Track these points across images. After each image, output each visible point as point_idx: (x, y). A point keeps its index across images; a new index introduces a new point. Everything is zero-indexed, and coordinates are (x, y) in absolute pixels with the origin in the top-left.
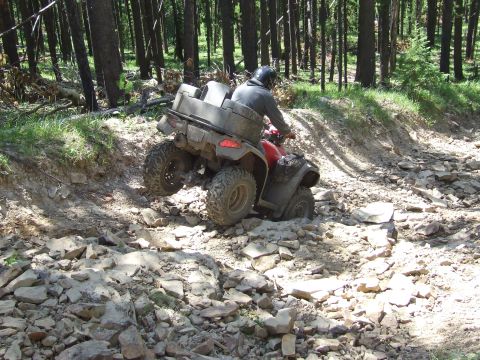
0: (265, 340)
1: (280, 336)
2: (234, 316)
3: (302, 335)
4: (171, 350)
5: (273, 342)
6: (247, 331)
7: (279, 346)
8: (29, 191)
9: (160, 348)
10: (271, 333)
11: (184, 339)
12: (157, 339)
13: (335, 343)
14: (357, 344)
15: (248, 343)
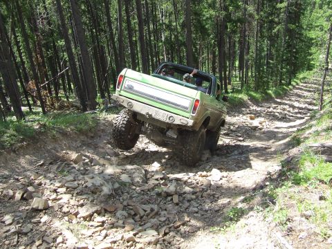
0: (166, 197)
1: (172, 195)
2: (153, 189)
3: (180, 195)
4: (130, 204)
5: (169, 198)
6: (159, 194)
7: (172, 199)
8: (65, 144)
9: (125, 203)
10: (168, 195)
11: (134, 199)
12: (124, 200)
13: (194, 197)
14: (202, 197)
15: (159, 199)
